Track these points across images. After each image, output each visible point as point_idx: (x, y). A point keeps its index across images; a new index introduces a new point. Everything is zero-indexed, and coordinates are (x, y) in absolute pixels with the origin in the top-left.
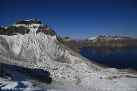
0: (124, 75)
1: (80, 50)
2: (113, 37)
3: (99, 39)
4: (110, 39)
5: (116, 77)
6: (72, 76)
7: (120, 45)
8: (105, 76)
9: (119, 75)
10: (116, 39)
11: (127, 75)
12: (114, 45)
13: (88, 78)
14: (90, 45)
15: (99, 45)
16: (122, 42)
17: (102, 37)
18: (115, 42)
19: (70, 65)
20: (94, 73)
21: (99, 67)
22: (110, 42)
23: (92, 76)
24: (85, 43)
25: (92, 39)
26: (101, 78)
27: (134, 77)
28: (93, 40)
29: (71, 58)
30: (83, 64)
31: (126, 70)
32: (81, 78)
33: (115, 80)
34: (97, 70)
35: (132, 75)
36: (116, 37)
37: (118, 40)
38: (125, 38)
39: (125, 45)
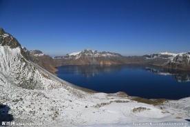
0: (114, 100)
1: (57, 70)
2: (101, 53)
3: (83, 54)
4: (97, 55)
5: (104, 104)
6: (47, 108)
7: (109, 63)
8: (92, 104)
9: (109, 101)
10: (104, 55)
11: (117, 100)
12: (102, 63)
13: (70, 108)
14: (71, 63)
15: (83, 63)
16: (111, 59)
17: (88, 52)
18: (103, 59)
19: (42, 91)
20: (77, 102)
21: (84, 93)
22: (97, 59)
23: (75, 106)
24: (64, 60)
25: (75, 54)
26: (86, 107)
27: (124, 102)
28: (75, 56)
29: (43, 82)
30: (62, 89)
31: (115, 94)
32: (60, 109)
33: (103, 108)
34: (80, 96)
35: (122, 100)
36: (104, 53)
37: (107, 57)
38: (115, 54)
39: (115, 63)
